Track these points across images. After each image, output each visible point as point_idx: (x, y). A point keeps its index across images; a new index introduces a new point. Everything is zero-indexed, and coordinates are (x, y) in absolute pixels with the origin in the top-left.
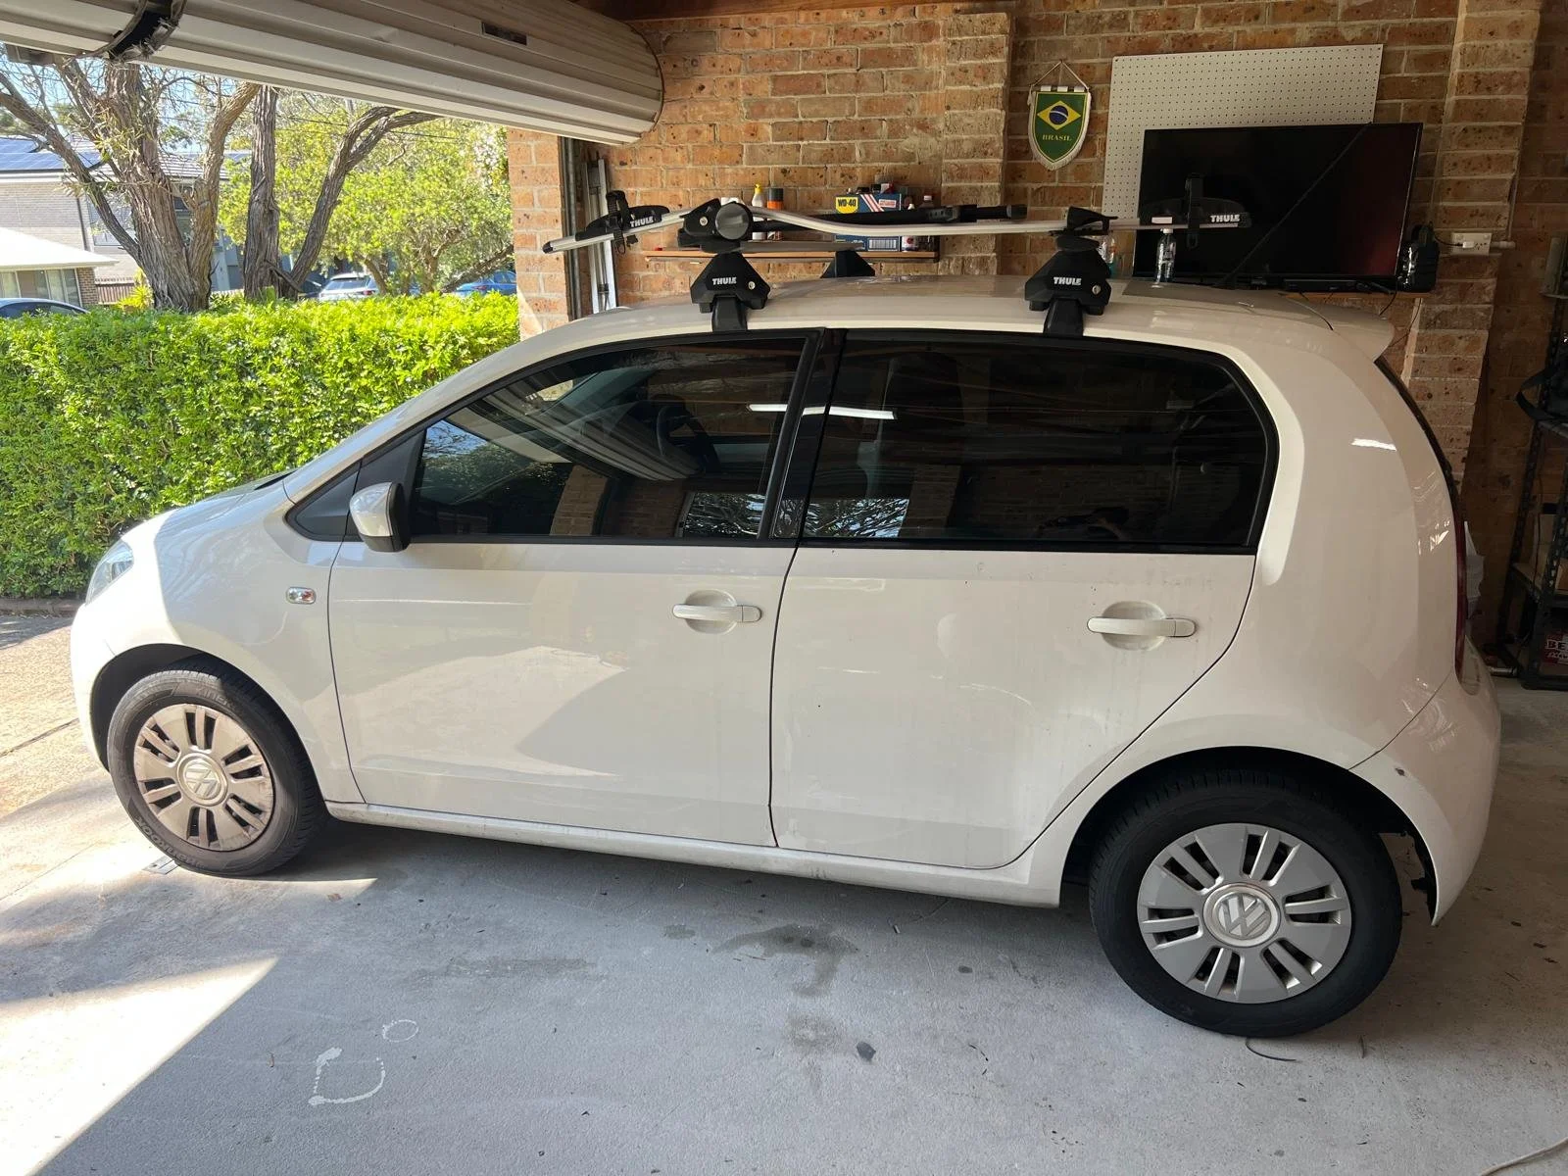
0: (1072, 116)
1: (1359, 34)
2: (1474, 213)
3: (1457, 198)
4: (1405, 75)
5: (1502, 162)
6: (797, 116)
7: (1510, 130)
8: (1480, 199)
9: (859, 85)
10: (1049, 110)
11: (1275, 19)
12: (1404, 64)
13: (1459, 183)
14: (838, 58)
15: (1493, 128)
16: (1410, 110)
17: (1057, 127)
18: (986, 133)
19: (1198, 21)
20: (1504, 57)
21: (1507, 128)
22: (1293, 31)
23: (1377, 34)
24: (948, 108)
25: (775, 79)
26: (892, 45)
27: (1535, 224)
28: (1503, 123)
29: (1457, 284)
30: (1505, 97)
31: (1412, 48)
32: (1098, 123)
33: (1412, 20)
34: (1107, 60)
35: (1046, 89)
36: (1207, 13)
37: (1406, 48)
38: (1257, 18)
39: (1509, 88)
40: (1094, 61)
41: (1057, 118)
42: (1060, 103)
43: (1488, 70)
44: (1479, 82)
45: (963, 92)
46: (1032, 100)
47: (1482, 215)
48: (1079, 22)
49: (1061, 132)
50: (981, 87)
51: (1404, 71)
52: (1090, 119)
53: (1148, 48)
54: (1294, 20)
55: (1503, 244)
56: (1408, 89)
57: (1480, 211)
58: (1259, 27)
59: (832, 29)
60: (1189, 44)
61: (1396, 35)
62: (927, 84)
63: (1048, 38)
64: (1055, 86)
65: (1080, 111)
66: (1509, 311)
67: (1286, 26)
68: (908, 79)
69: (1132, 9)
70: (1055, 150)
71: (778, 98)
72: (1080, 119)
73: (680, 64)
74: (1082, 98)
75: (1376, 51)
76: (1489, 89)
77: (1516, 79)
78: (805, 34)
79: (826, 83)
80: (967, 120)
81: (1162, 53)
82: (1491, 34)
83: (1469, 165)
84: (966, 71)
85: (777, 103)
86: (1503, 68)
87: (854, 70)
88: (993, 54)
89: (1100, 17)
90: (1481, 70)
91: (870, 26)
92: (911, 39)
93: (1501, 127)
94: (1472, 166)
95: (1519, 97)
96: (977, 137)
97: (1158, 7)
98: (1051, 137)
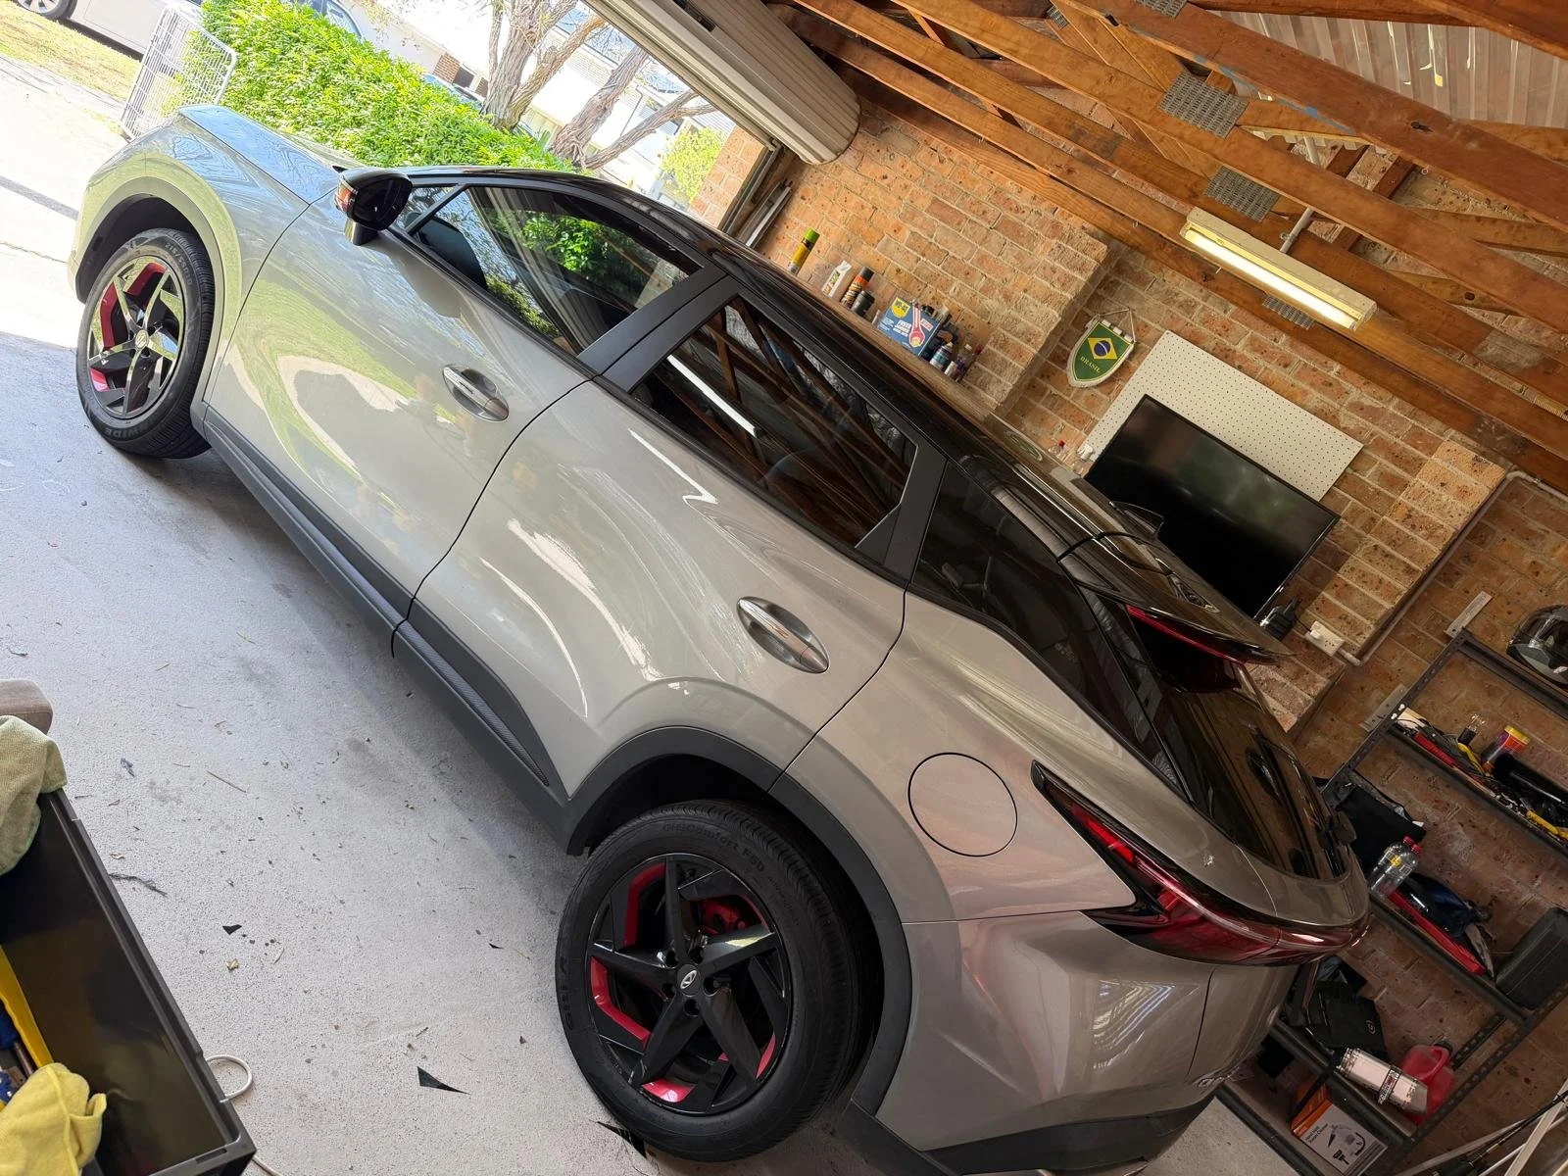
0: (1111, 355)
1: (1352, 427)
2: (1344, 617)
3: (1338, 596)
4: (1367, 480)
5: (1390, 593)
6: (932, 237)
7: (1410, 570)
8: (1354, 608)
9: (984, 241)
10: (1098, 340)
11: (1298, 376)
12: (1371, 471)
13: (1346, 585)
14: (984, 212)
15: (1398, 560)
16: (1353, 510)
17: (1096, 357)
18: (1038, 325)
19: (1243, 342)
20: (1440, 509)
21: (1408, 566)
22: (1305, 393)
23: (1366, 435)
24: (1025, 291)
25: (935, 201)
26: (1025, 225)
27: (1395, 664)
28: (1408, 562)
29: (1297, 665)
30: (1422, 541)
31: (1385, 462)
32: (1125, 370)
33: (1398, 441)
34: (1163, 330)
35: (1106, 324)
36: (1253, 339)
37: (1380, 459)
38: (1286, 366)
39: (1429, 536)
40: (1153, 325)
41: (1099, 350)
42: (1109, 340)
43: (1422, 511)
44: (1409, 516)
45: (1042, 286)
46: (1091, 325)
47: (1349, 623)
48: (1161, 289)
49: (1096, 362)
50: (1057, 289)
51: (1369, 477)
52: (1122, 365)
53: (1195, 340)
54: (1312, 385)
55: (1349, 656)
56: (1362, 493)
57: (1349, 619)
58: (1283, 374)
59: (994, 189)
60: (1225, 355)
61: (1380, 445)
62: (1029, 269)
63: (1131, 287)
64: (1114, 325)
65: (1119, 355)
66: (1332, 720)
67: (1304, 386)
68: (1019, 257)
69: (1202, 302)
70: (1084, 372)
71: (928, 215)
72: (1115, 361)
73: (883, 152)
74: (1126, 346)
75: (1357, 446)
76: (1413, 527)
77: (1440, 532)
78: (974, 181)
79: (965, 225)
80: (1032, 308)
81: (1203, 349)
82: (1443, 485)
83: (1363, 577)
84: (1054, 272)
85: (925, 219)
86: (1434, 517)
87: (988, 226)
88: (1081, 270)
89: (1177, 295)
90: (1417, 508)
91: (1020, 203)
92: (1041, 228)
93: (1404, 562)
94: (1365, 579)
95: (1433, 547)
96: (1030, 325)
97: (1222, 314)
98: (1086, 361)
